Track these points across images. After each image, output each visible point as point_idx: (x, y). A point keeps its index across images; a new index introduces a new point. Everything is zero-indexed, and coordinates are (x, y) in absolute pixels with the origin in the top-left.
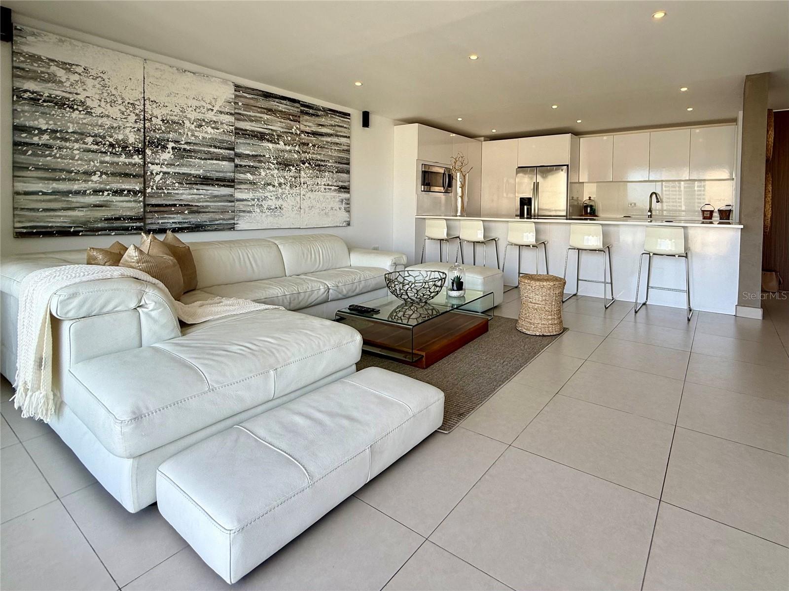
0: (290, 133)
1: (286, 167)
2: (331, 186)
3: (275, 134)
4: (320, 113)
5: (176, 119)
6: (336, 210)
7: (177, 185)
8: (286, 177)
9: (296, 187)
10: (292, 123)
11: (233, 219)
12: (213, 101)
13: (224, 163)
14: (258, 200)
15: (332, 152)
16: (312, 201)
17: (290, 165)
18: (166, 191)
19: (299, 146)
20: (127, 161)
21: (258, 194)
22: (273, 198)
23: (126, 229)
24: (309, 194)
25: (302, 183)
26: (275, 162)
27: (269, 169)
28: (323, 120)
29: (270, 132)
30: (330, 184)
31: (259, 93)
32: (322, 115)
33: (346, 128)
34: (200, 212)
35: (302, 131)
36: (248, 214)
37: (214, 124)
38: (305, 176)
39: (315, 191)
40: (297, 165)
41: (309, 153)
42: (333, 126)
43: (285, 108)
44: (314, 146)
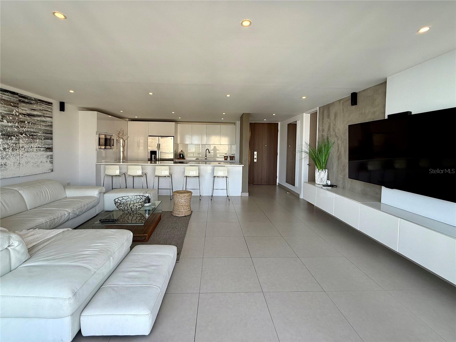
0: (11, 114)
1: (9, 137)
2: (41, 148)
4: (32, 102)
6: (44, 163)
8: (9, 144)
9: (17, 150)
10: (13, 108)
15: (40, 127)
16: (28, 159)
17: (12, 136)
19: (18, 123)
24: (26, 154)
25: (21, 147)
26: (0, 134)
28: (35, 107)
30: (40, 147)
32: (34, 103)
33: (50, 111)
35: (20, 113)
38: (23, 142)
39: (30, 152)
40: (17, 136)
41: (26, 127)
42: (41, 110)
43: (7, 98)
44: (29, 123)
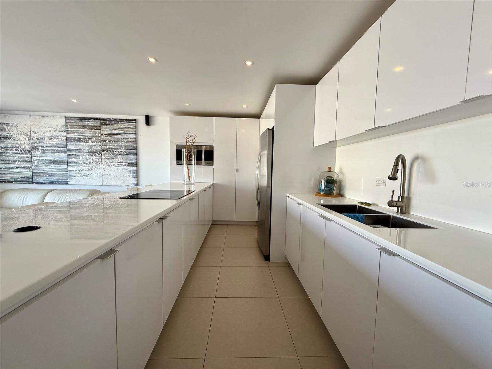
0: (95, 136)
1: (93, 154)
2: (123, 163)
3: (86, 138)
5: (41, 137)
6: (126, 176)
7: (43, 164)
8: (94, 159)
9: (99, 164)
10: (96, 131)
11: (68, 179)
12: (56, 127)
13: (62, 154)
14: (79, 170)
15: (122, 144)
16: (109, 171)
17: (95, 153)
18: (39, 167)
19: (101, 142)
20: (26, 156)
21: (79, 168)
22: (87, 170)
23: (27, 182)
24: (108, 168)
25: (103, 161)
26: (87, 152)
27: (84, 155)
28: (115, 126)
29: (84, 137)
30: (122, 161)
31: (78, 119)
32: (115, 123)
33: (132, 128)
34: (52, 176)
35: (102, 134)
36: (74, 177)
37: (57, 137)
38: (105, 158)
39: (111, 166)
40: (99, 153)
41: (107, 145)
42: (122, 128)
43: (91, 124)
44: (110, 141)
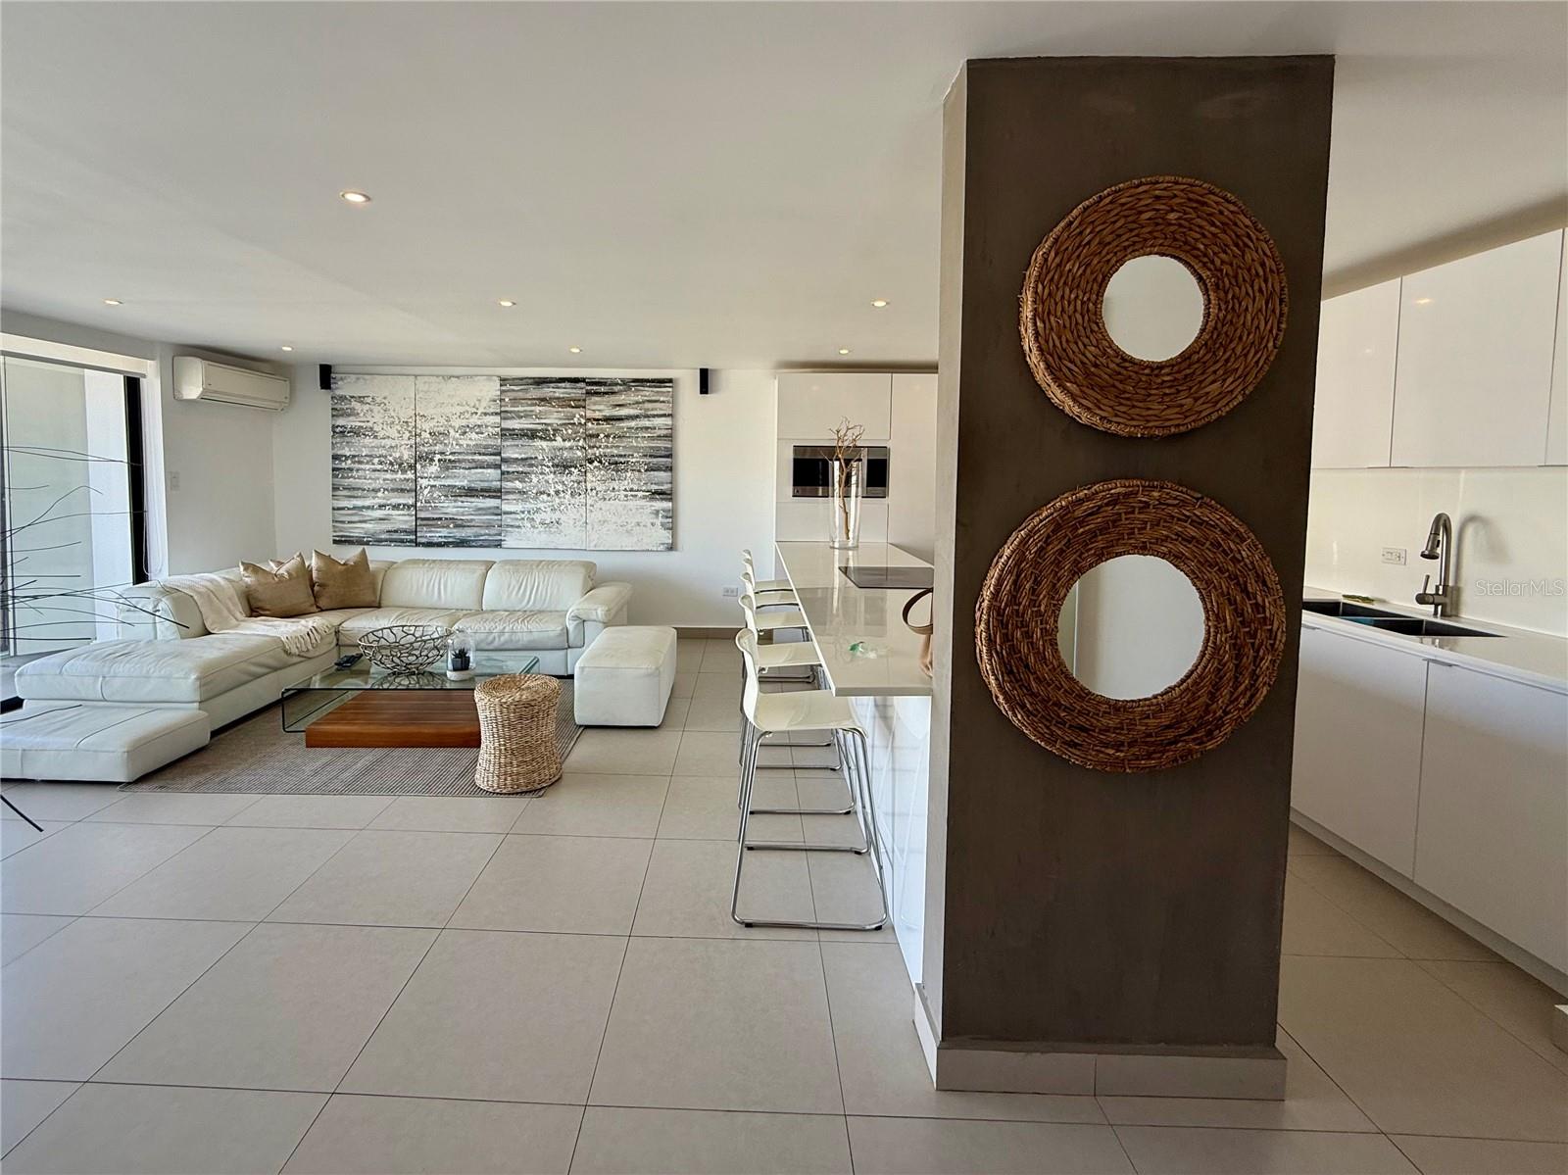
0: (571, 424)
1: (565, 470)
2: (638, 491)
3: (549, 428)
4: (616, 389)
5: (441, 430)
6: (645, 526)
7: (443, 497)
8: (566, 483)
9: (580, 494)
10: (574, 410)
11: (500, 535)
12: (477, 403)
13: (489, 471)
14: (529, 512)
15: (637, 442)
16: (604, 514)
17: (571, 467)
18: (433, 505)
19: (584, 439)
20: (402, 477)
21: (528, 506)
22: (549, 510)
23: (402, 541)
24: (601, 504)
25: (589, 489)
26: (550, 464)
27: (542, 473)
28: (622, 398)
29: (544, 427)
30: (635, 488)
31: (530, 381)
32: (621, 391)
33: (663, 402)
34: (464, 526)
35: (589, 419)
36: (517, 530)
37: (478, 429)
38: (594, 479)
39: (609, 499)
40: (580, 466)
41: (600, 446)
42: (640, 403)
43: (563, 393)
44: (607, 436)
